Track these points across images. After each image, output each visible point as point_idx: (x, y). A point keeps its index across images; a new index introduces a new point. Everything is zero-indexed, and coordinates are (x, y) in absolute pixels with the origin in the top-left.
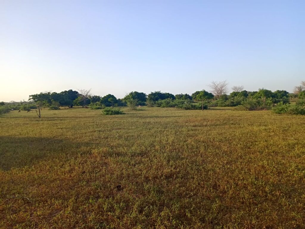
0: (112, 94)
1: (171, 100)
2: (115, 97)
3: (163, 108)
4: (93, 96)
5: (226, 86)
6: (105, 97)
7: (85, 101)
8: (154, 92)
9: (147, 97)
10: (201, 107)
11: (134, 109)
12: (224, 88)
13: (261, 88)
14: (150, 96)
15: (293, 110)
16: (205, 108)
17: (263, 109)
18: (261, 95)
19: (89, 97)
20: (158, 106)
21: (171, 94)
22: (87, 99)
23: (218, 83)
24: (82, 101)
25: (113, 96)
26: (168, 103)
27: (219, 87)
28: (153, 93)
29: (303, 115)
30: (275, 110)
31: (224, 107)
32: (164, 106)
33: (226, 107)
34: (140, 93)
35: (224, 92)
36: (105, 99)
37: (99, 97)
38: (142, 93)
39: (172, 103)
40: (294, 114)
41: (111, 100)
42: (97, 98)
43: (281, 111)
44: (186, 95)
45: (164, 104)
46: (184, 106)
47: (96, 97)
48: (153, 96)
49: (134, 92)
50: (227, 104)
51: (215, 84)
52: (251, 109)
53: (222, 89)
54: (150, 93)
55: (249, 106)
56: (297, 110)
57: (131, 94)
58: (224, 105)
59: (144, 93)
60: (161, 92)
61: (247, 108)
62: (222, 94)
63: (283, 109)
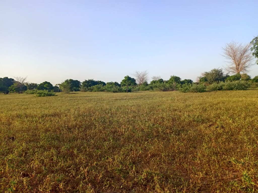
0: (48, 82)
1: (102, 85)
2: (51, 84)
3: (95, 92)
4: (30, 83)
5: (147, 75)
6: (41, 84)
7: (22, 87)
8: (88, 80)
9: (81, 84)
10: (126, 90)
11: (67, 93)
12: (145, 77)
13: (172, 75)
14: (83, 83)
15: (193, 89)
16: (129, 91)
17: (174, 90)
18: (172, 81)
19: (26, 84)
20: (90, 90)
21: (103, 82)
22: (23, 86)
23: (140, 73)
24: (18, 88)
25: (49, 83)
26: (99, 88)
27: (141, 76)
28: (86, 81)
29: (201, 92)
30: (181, 90)
31: (145, 90)
32: (96, 90)
33: (146, 90)
34: (75, 80)
35: (145, 79)
36: (42, 85)
37: (36, 84)
38: (77, 81)
39: (103, 88)
40: (195, 92)
41: (47, 86)
42: (35, 85)
43: (186, 90)
44: (116, 83)
45: (96, 89)
46: (112, 89)
47: (33, 84)
48: (87, 84)
49: (69, 79)
50: (147, 88)
51: (138, 73)
52: (164, 90)
53: (144, 77)
54: (84, 81)
55: (163, 88)
56: (196, 89)
57: (67, 81)
58: (145, 89)
59: (78, 81)
60: (94, 80)
61: (161, 90)
62: (144, 81)
63: (187, 89)
